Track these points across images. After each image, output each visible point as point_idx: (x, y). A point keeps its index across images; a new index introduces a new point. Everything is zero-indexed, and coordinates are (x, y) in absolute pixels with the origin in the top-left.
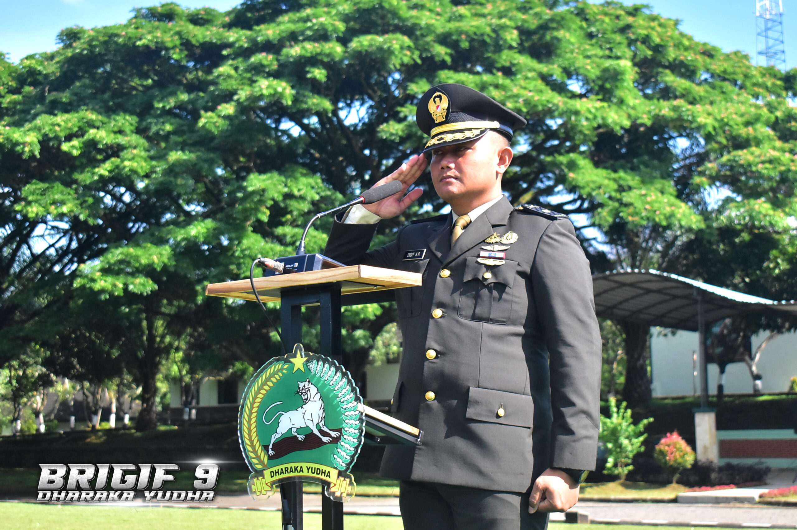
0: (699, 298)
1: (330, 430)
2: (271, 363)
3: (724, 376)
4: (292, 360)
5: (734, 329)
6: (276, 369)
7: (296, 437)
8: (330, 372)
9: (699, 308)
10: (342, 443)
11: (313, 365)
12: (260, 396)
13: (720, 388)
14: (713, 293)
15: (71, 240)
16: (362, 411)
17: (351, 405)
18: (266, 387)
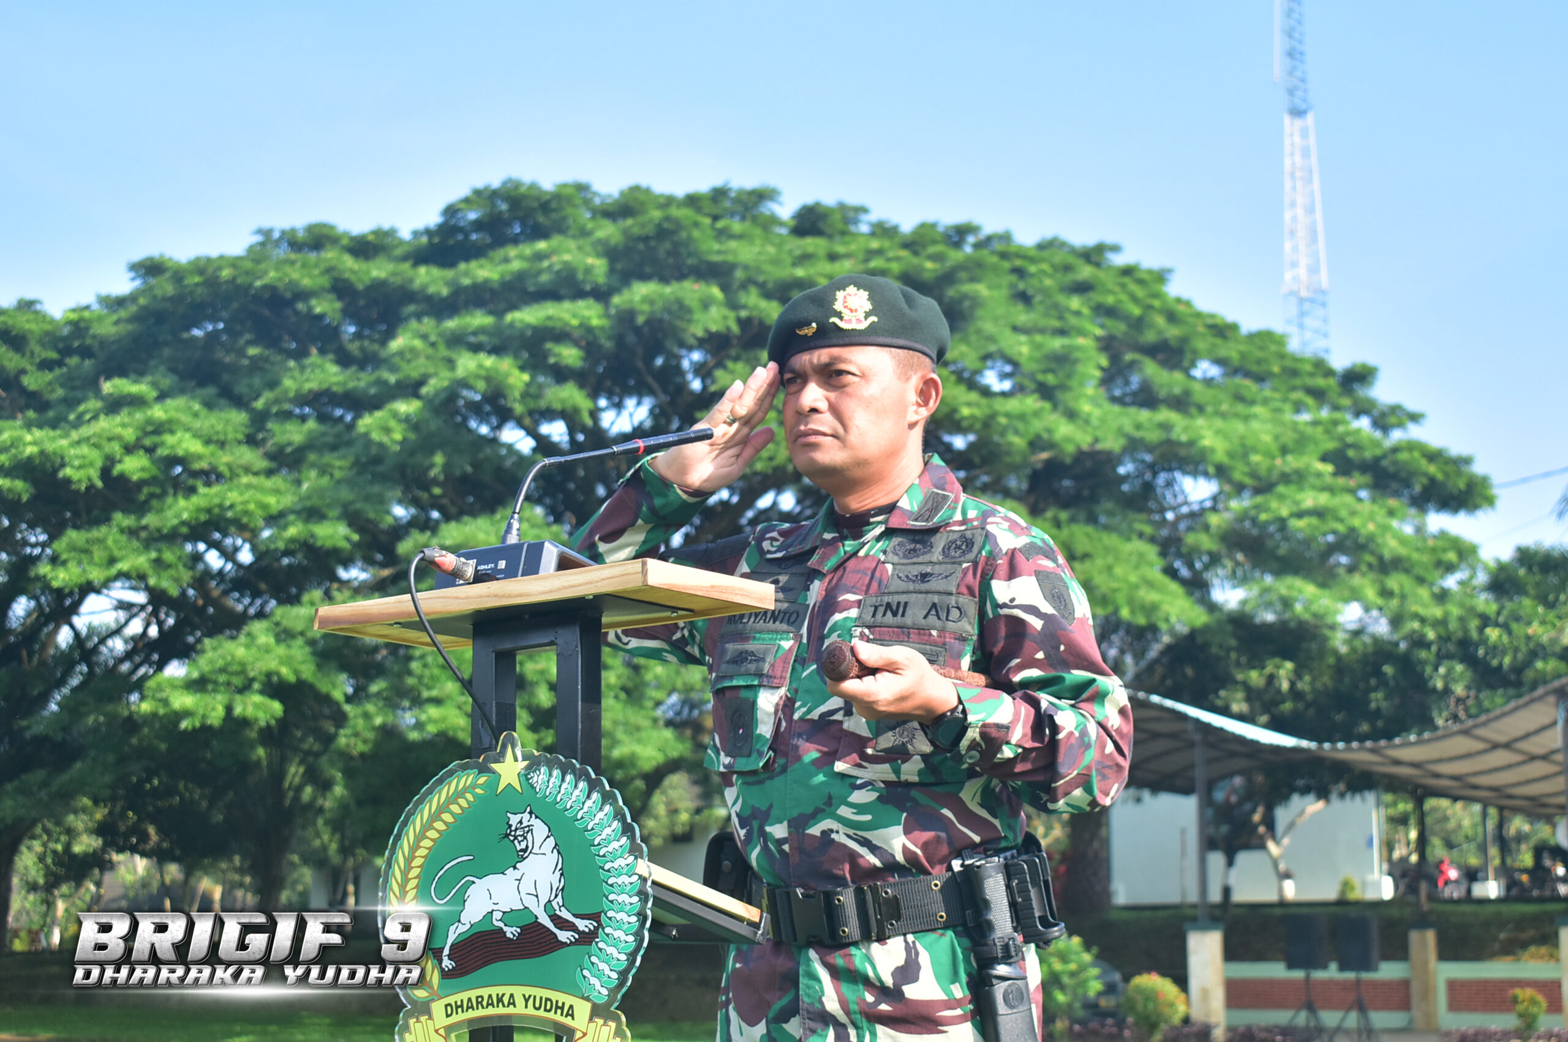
0: (1197, 737)
1: (576, 916)
2: (451, 773)
3: (1234, 872)
4: (494, 766)
5: (1250, 795)
6: (461, 786)
7: (500, 931)
8: (577, 792)
9: (1198, 755)
10: (601, 945)
11: (540, 778)
12: (427, 843)
13: (1227, 891)
14: (1221, 730)
15: (147, 625)
16: (646, 875)
17: (620, 862)
18: (439, 825)
